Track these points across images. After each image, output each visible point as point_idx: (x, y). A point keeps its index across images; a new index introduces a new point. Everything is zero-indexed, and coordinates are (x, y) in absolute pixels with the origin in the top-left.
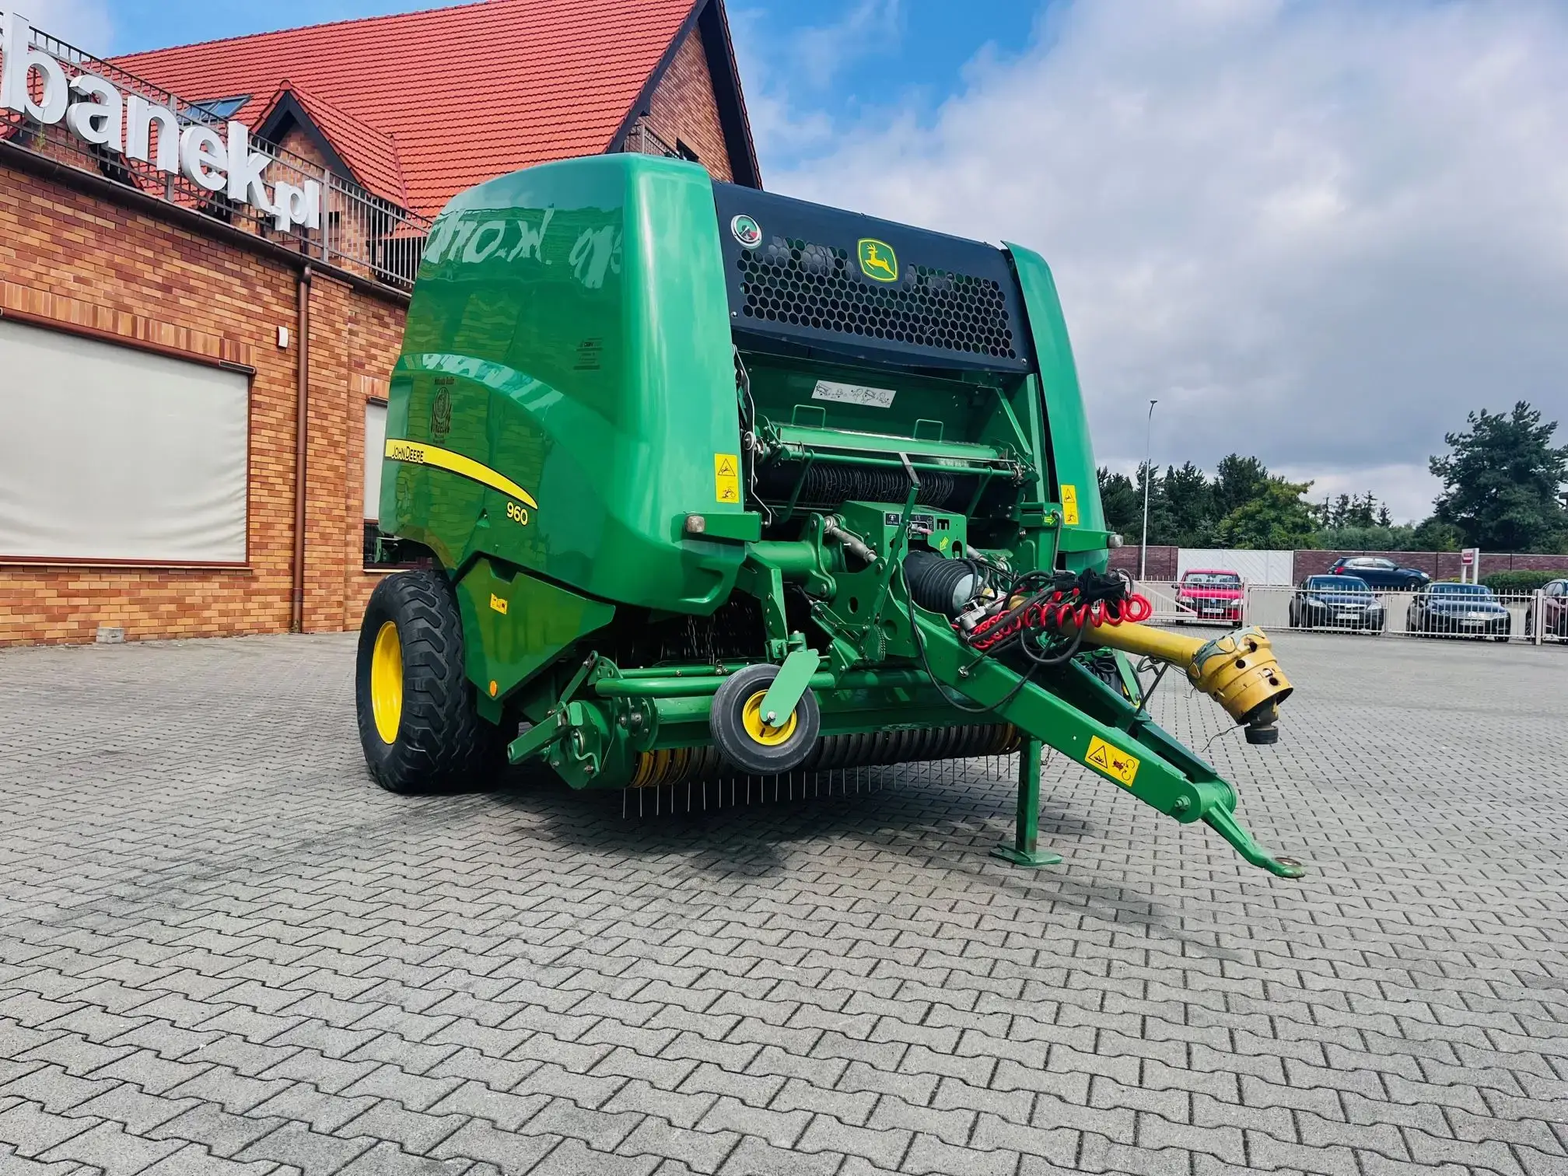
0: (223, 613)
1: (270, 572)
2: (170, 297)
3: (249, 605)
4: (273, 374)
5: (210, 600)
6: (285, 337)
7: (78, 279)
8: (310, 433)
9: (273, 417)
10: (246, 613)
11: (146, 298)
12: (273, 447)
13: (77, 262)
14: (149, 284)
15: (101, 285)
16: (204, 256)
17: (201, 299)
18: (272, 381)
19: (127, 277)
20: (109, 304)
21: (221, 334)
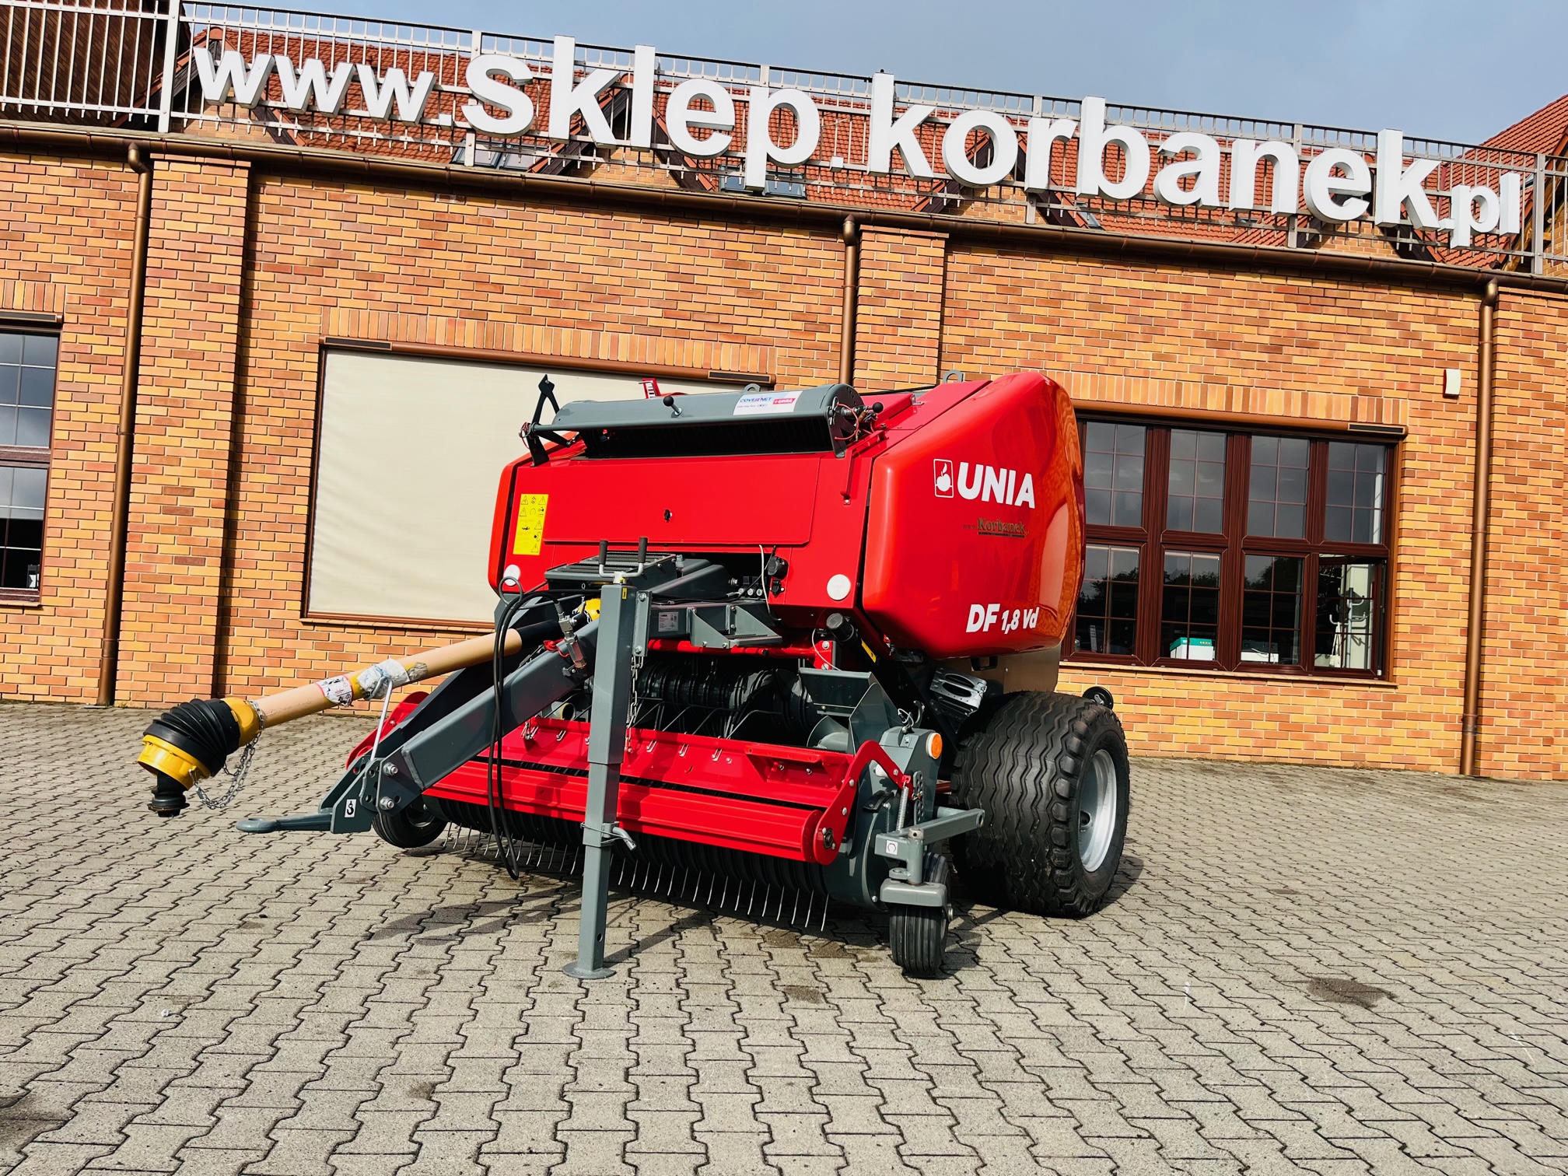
0: (1349, 739)
1: (1427, 691)
2: (1279, 358)
3: (1390, 732)
4: (1433, 432)
5: (1328, 720)
6: (1456, 382)
7: (1158, 357)
8: (1495, 504)
9: (1433, 488)
10: (1386, 741)
11: (1245, 365)
12: (1437, 526)
13: (1156, 338)
14: (1250, 347)
15: (1185, 359)
16: (1331, 302)
17: (1325, 353)
18: (1434, 441)
19: (1221, 344)
20: (1196, 377)
21: (1355, 390)
